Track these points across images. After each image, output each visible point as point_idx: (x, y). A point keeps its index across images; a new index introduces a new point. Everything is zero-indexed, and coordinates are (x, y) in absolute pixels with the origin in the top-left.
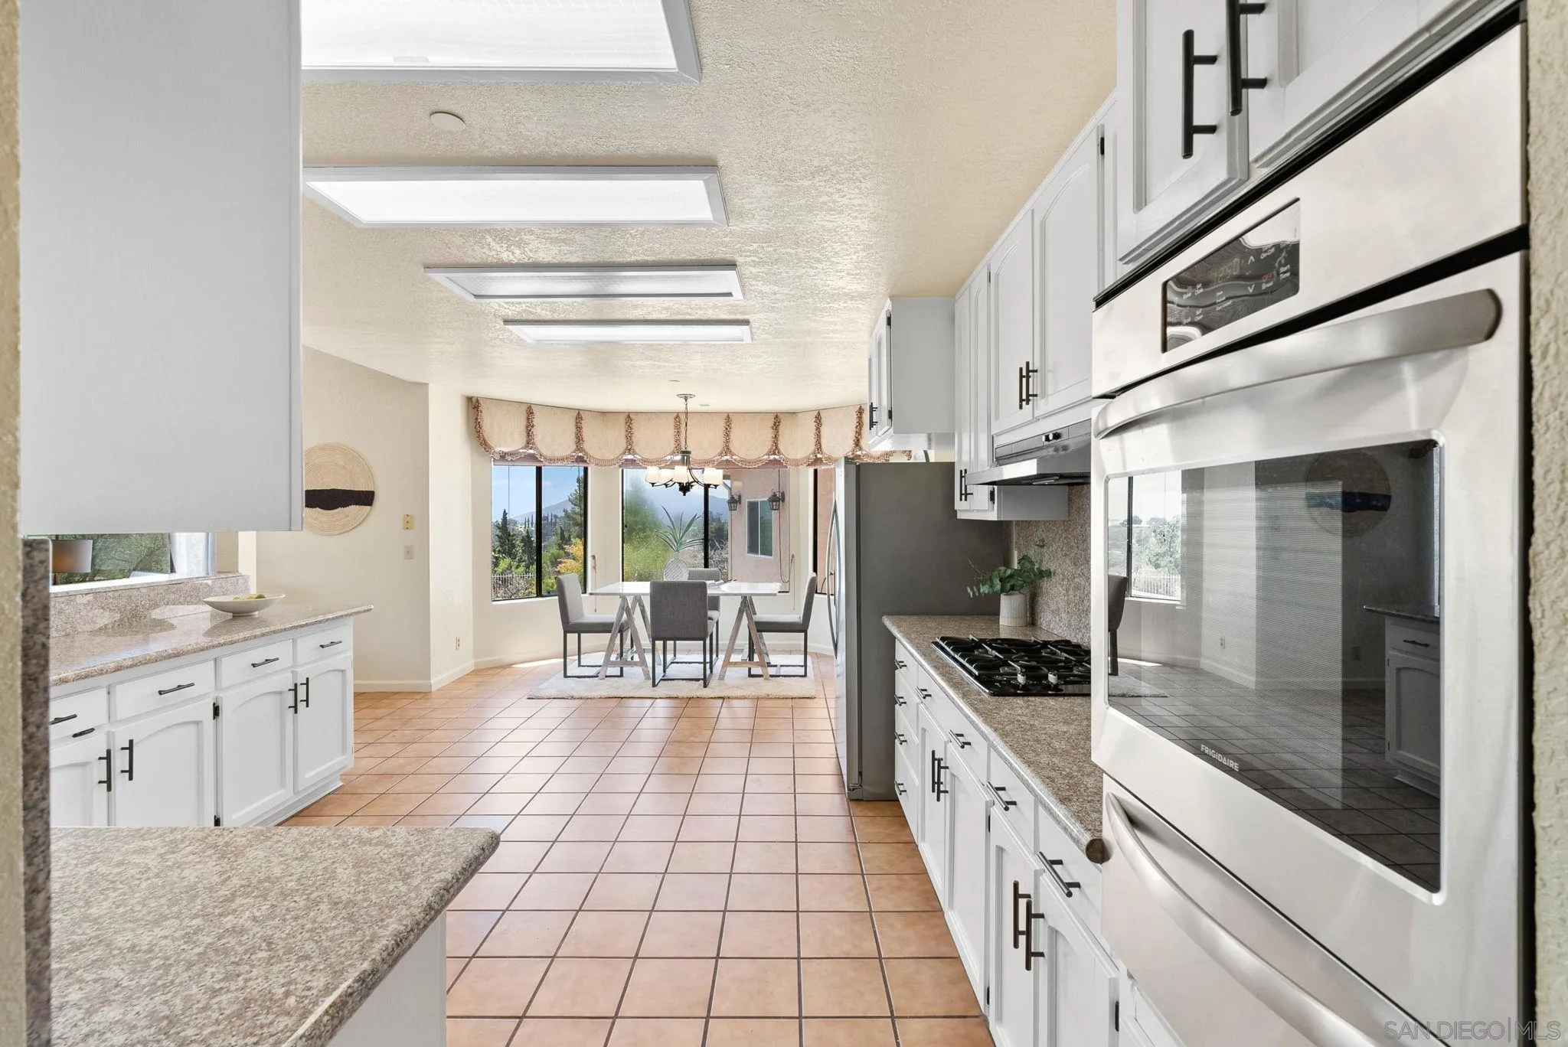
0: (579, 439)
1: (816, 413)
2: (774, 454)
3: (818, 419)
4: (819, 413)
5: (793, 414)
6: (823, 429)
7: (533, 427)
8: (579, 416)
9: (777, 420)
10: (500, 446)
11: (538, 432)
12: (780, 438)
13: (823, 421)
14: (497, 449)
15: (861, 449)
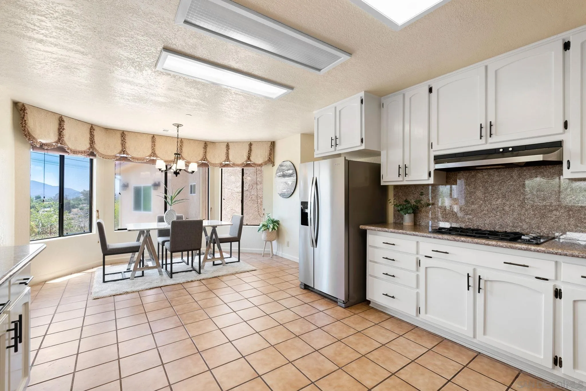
0: (92, 142)
1: (226, 144)
2: (204, 160)
3: (228, 146)
4: (228, 143)
5: (213, 143)
6: (230, 151)
7: (64, 129)
8: (92, 128)
9: (206, 144)
10: (41, 138)
11: (67, 133)
12: (207, 153)
13: (230, 147)
14: (39, 140)
15: (250, 161)
